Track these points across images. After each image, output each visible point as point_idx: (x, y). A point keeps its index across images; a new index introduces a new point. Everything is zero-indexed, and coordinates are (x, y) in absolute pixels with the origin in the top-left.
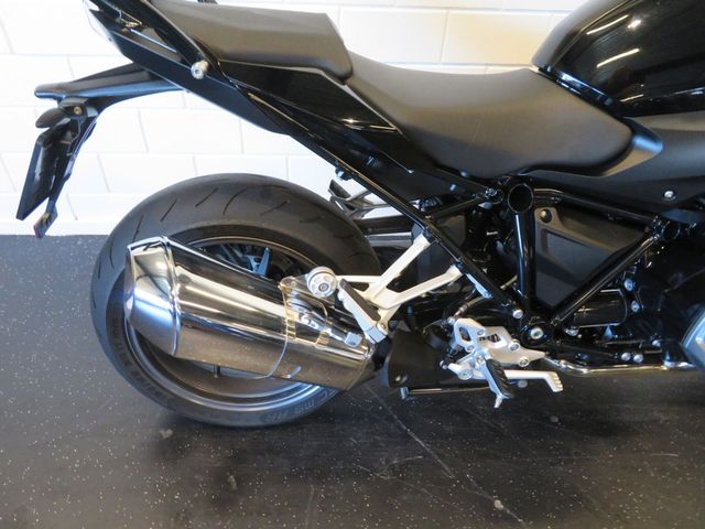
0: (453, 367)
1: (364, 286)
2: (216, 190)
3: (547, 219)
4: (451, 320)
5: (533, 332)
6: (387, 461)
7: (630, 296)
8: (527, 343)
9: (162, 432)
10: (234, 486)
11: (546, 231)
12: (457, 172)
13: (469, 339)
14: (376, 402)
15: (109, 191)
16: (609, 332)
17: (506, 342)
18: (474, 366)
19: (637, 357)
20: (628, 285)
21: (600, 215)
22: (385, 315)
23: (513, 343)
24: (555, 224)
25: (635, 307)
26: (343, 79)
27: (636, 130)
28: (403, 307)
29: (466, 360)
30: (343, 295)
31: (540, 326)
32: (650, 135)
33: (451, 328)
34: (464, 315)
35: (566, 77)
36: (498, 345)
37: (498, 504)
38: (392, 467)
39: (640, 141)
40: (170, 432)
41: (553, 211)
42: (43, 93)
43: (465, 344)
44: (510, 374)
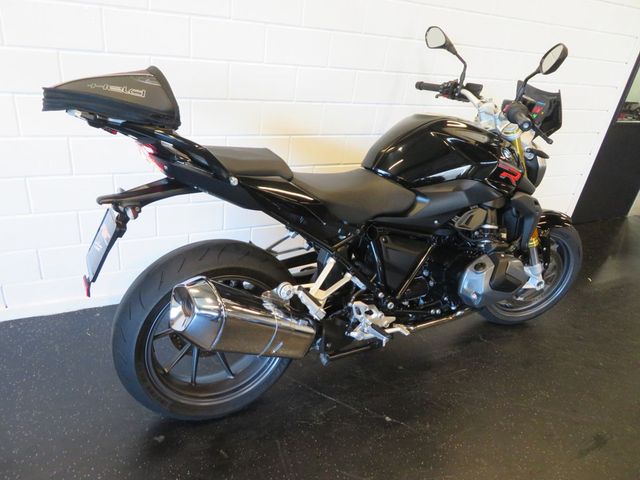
0: (354, 334)
1: (308, 289)
2: (209, 249)
3: (386, 242)
4: (350, 304)
5: (389, 305)
6: (317, 414)
7: (428, 279)
8: (387, 313)
9: (156, 438)
10: (226, 456)
11: (387, 248)
12: (341, 222)
13: (360, 314)
14: (295, 383)
15: (42, 278)
16: (422, 301)
17: (377, 314)
18: (363, 331)
19: (438, 311)
20: (425, 273)
21: (406, 237)
22: (322, 303)
23: (380, 314)
24: (390, 244)
25: (431, 284)
26: (290, 180)
27: (418, 194)
28: (328, 299)
29: (358, 328)
30: (301, 294)
31: (392, 301)
32: (424, 195)
33: (350, 309)
34: (356, 300)
35: (380, 171)
36: (373, 316)
37: (388, 419)
38: (321, 417)
39: (419, 199)
40: (162, 437)
41: (388, 238)
42: (102, 201)
43: (359, 317)
44: (389, 331)
